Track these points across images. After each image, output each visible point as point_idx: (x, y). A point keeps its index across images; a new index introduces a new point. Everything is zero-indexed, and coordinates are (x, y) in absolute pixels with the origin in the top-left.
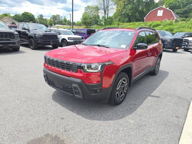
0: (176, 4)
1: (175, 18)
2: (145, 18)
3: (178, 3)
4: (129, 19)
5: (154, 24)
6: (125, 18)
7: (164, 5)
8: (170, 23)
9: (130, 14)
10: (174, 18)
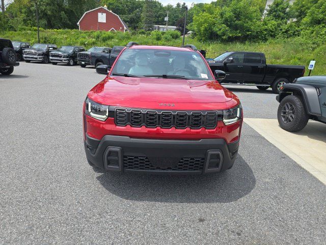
0: (118, 6)
1: (125, 28)
2: (78, 23)
3: (120, 5)
4: (49, 21)
5: (104, 35)
6: (40, 18)
7: (105, 6)
8: (127, 36)
9: (49, 13)
10: (123, 29)
